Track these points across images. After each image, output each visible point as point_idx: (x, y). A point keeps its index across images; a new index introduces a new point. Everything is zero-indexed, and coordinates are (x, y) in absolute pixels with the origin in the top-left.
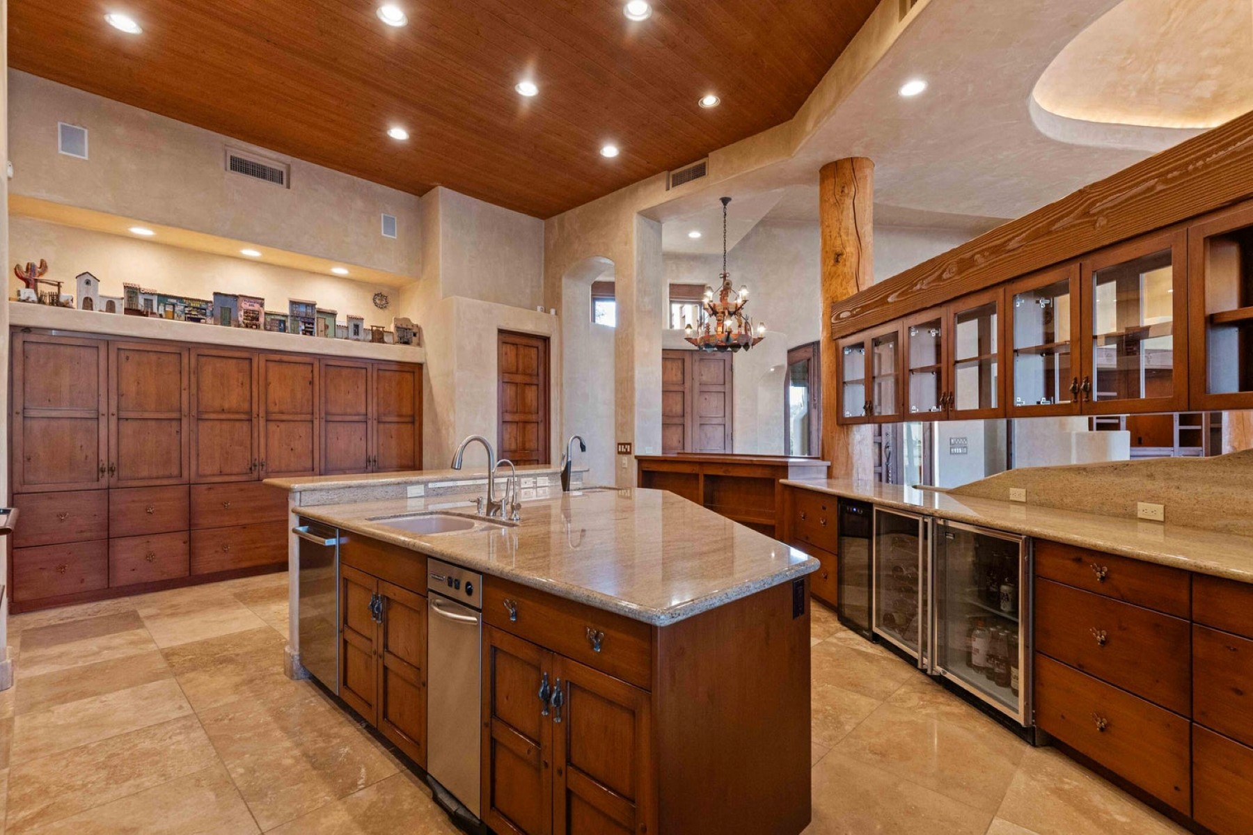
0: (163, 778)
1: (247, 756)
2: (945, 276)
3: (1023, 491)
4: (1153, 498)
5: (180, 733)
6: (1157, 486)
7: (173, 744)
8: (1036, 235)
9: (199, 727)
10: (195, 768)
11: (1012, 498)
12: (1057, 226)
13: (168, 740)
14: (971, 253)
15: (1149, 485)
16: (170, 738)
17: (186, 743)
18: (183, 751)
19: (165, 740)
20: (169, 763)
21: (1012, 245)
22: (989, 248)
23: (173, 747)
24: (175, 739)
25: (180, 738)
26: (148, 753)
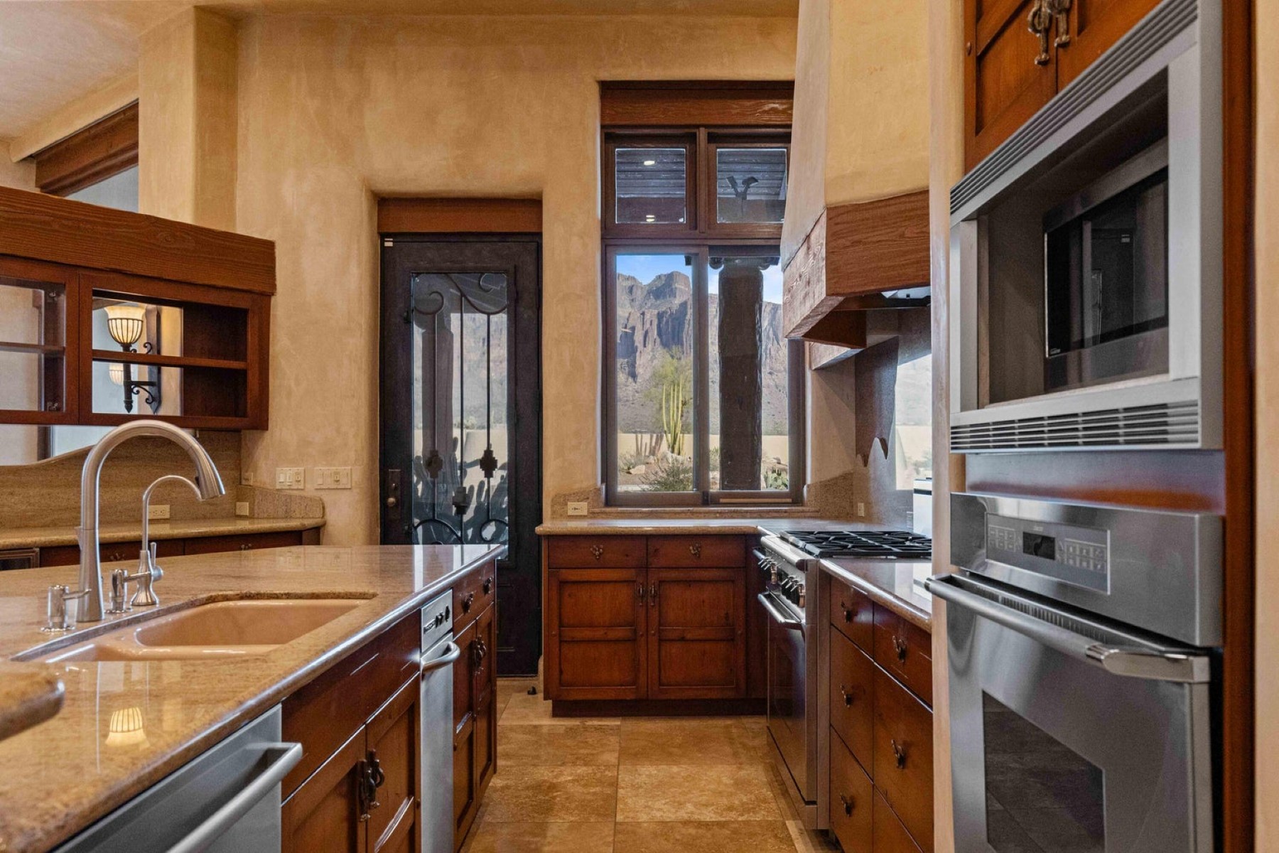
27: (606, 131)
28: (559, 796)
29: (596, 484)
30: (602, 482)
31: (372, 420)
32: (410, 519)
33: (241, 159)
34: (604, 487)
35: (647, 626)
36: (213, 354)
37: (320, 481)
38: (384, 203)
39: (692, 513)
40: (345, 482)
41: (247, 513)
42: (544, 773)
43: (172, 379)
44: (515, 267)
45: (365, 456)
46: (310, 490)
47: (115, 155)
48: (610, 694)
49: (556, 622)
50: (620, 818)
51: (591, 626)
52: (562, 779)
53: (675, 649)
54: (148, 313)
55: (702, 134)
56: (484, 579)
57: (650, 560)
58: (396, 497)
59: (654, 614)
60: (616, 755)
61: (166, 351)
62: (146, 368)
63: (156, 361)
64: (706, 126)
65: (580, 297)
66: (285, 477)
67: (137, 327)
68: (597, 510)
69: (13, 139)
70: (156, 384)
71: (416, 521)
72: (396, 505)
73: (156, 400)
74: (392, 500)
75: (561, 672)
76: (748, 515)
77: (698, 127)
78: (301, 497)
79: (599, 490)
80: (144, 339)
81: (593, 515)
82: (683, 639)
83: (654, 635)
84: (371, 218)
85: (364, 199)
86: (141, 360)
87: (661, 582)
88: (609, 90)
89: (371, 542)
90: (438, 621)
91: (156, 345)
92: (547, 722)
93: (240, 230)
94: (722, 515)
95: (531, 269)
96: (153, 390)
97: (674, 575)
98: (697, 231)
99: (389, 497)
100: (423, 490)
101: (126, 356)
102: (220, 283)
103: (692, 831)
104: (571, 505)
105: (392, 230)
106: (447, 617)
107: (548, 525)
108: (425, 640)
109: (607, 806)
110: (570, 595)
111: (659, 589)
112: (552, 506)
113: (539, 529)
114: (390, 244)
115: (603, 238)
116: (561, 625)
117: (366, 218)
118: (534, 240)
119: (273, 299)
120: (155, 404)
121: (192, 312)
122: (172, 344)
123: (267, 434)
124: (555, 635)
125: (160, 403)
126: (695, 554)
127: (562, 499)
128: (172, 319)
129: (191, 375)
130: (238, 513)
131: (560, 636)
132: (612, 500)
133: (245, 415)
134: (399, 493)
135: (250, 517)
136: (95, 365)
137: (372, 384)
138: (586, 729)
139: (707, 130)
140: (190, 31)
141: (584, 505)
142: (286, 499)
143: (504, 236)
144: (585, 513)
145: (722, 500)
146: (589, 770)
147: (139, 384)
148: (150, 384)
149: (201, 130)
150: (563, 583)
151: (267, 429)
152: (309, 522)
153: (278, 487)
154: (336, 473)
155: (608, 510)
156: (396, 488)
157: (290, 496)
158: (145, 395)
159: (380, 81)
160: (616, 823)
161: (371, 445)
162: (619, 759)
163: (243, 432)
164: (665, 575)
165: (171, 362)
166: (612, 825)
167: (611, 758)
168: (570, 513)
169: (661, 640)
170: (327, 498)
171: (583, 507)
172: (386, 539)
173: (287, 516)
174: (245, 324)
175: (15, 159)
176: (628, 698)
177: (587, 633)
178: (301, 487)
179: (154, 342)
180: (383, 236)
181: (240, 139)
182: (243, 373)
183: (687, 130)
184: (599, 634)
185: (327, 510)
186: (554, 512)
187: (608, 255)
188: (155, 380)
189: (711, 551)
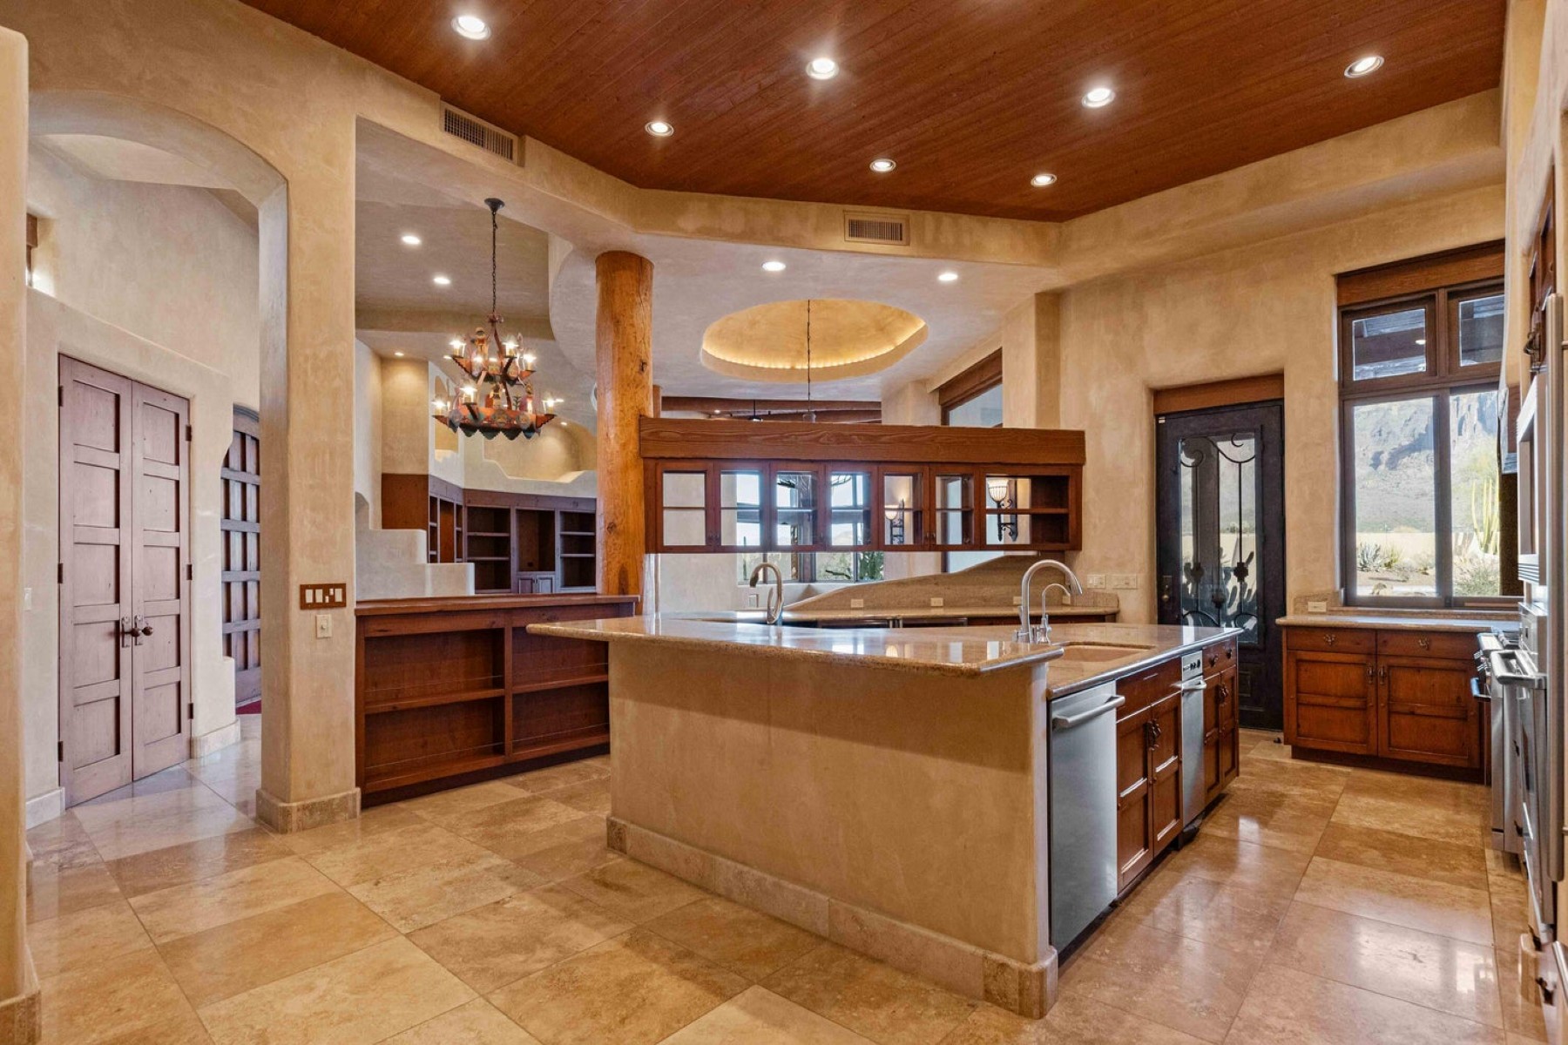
0: (1327, 985)
1: (1237, 950)
2: (821, 440)
3: (862, 600)
4: (938, 595)
5: (1267, 1027)
6: (940, 588)
7: (1287, 1018)
8: (902, 440)
9: (1240, 1019)
10: (1291, 973)
11: (852, 606)
12: (916, 440)
13: (1289, 1028)
14: (851, 433)
15: (936, 588)
16: (1283, 1030)
17: (1273, 1008)
18: (1285, 1001)
19: (1292, 1031)
20: (1310, 997)
21: (883, 439)
22: (866, 435)
23: (1291, 1014)
24: (1280, 1023)
25: (1272, 1021)
26: (1322, 1028)
27: (1342, 310)
28: (1287, 801)
29: (1335, 588)
30: (1342, 586)
31: (1151, 541)
32: (1180, 610)
33: (1063, 379)
34: (1342, 591)
35: (1377, 698)
36: (1049, 505)
37: (1116, 583)
38: (1158, 394)
39: (1431, 614)
40: (1133, 584)
41: (1069, 603)
42: (1279, 788)
43: (1024, 522)
44: (1262, 426)
45: (1146, 567)
46: (1109, 589)
47: (984, 382)
48: (1344, 748)
49: (1294, 688)
50: (1333, 820)
51: (1326, 695)
52: (1292, 793)
53: (1404, 721)
54: (1009, 483)
55: (1442, 296)
56: (1227, 649)
57: (1379, 648)
58: (1169, 595)
59: (1383, 693)
60: (1342, 788)
61: (1020, 506)
62: (1009, 516)
63: (1015, 511)
64: (1445, 287)
65: (1319, 444)
66: (1093, 580)
67: (1005, 490)
68: (1335, 609)
69: (928, 380)
70: (1014, 524)
71: (1184, 612)
72: (1169, 600)
73: (1014, 534)
74: (1166, 597)
75: (1298, 726)
76: (1493, 617)
77: (1437, 289)
78: (1103, 594)
79: (1338, 593)
80: (1008, 498)
81: (1331, 612)
82: (1413, 713)
83: (1384, 707)
84: (1149, 404)
85: (1144, 395)
86: (1006, 512)
87: (1390, 667)
88: (1343, 279)
89: (1151, 622)
90: (1193, 666)
91: (1014, 501)
92: (1289, 762)
93: (1063, 427)
94: (1463, 617)
95: (1275, 426)
96: (1013, 527)
97: (1404, 661)
98: (1437, 377)
99: (1163, 595)
100: (1192, 589)
101: (999, 511)
102: (1052, 462)
103: (1393, 837)
104: (1311, 604)
105: (1163, 412)
106: (1199, 666)
107: (1291, 618)
108: (1184, 675)
109: (1326, 812)
110: (1306, 671)
111: (1389, 672)
112: (1295, 605)
113: (1280, 621)
114: (1163, 421)
115: (1341, 394)
116: (1298, 691)
117: (1145, 407)
118: (1279, 403)
119: (1084, 468)
120: (1014, 536)
121: (1036, 482)
122: (1024, 501)
123: (1081, 553)
124: (1292, 699)
125: (1017, 535)
126: (1424, 647)
127: (1304, 599)
128: (1024, 486)
129: (1036, 519)
130: (1064, 602)
131: (1298, 700)
132: (1350, 601)
133: (1067, 541)
134: (1171, 593)
135: (1072, 605)
136: (987, 516)
137: (1150, 516)
138: (1320, 769)
139: (1447, 290)
140: (1032, 311)
141: (1323, 604)
142: (1093, 595)
143: (1251, 405)
144: (1324, 610)
145: (1467, 604)
146: (1315, 792)
147: (1005, 524)
148: (1011, 524)
149: (1039, 371)
150: (1299, 662)
151: (1081, 549)
152: (1109, 610)
153: (1089, 587)
154: (1127, 578)
155: (1345, 609)
156: (1168, 589)
157: (1097, 593)
158: (1008, 530)
159: (1154, 313)
160: (1329, 822)
161: (1151, 558)
162: (1343, 791)
163: (1066, 552)
164: (1393, 661)
165: (1023, 512)
166: (1326, 822)
167: (1338, 789)
168: (1310, 610)
169: (1390, 713)
170: (1121, 594)
171: (1322, 606)
172: (1161, 621)
173: (1095, 605)
174: (1067, 485)
175: (929, 391)
176: (1359, 753)
177: (1319, 700)
178: (1103, 587)
179: (1013, 498)
180: (1157, 416)
181: (1062, 369)
182: (1066, 515)
183: (1428, 294)
184: (1331, 701)
185: (1121, 602)
186: (1295, 609)
187: (1346, 408)
188: (1014, 521)
189: (1439, 645)
